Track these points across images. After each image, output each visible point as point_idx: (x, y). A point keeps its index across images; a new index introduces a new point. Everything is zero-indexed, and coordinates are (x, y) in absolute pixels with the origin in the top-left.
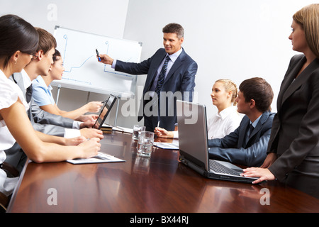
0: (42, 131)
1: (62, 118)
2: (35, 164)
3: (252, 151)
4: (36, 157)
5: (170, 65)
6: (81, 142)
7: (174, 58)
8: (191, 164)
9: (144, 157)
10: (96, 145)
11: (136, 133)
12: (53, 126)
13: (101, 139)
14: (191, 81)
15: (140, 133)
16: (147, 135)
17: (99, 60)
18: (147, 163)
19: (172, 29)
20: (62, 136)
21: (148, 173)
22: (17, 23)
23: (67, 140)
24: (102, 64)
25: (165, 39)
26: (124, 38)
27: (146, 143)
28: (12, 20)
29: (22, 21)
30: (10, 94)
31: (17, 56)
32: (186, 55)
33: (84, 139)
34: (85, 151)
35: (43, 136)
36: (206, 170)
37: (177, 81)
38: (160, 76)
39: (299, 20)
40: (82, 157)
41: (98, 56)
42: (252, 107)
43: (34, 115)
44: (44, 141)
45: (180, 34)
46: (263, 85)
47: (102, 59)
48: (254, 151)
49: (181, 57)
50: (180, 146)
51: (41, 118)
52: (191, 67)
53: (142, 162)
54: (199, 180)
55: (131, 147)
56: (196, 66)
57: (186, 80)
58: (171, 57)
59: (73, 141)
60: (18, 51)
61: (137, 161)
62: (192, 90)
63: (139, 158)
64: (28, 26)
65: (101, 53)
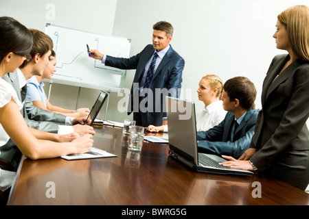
0: (36, 128)
1: (55, 114)
2: (30, 160)
3: (238, 144)
4: (31, 154)
5: (158, 61)
6: (74, 139)
7: (161, 55)
8: (180, 158)
9: (136, 151)
10: (89, 142)
11: (127, 128)
12: (47, 123)
13: (93, 135)
14: (178, 76)
15: (130, 127)
16: (138, 130)
17: (90, 55)
18: (138, 157)
19: (162, 26)
20: (56, 132)
21: (139, 167)
22: (12, 25)
23: (60, 137)
24: (92, 59)
25: (154, 36)
26: (113, 34)
27: (136, 138)
28: (8, 22)
29: (17, 24)
30: (3, 94)
31: (9, 57)
32: (174, 51)
33: (77, 135)
34: (78, 147)
35: (38, 133)
36: (195, 164)
37: (165, 76)
38: (148, 72)
39: (283, 20)
40: (76, 152)
41: (88, 51)
42: (236, 106)
43: (28, 111)
44: (39, 138)
45: (169, 33)
46: (245, 84)
47: (92, 54)
48: (240, 144)
49: (168, 54)
50: (169, 140)
51: (34, 114)
52: (178, 62)
53: (133, 156)
54: (189, 173)
55: (122, 141)
56: (183, 62)
57: (173, 76)
58: (159, 54)
59: (67, 137)
60: (11, 53)
61: (128, 155)
62: (179, 86)
63: (130, 152)
64: (23, 28)
65: (91, 49)
